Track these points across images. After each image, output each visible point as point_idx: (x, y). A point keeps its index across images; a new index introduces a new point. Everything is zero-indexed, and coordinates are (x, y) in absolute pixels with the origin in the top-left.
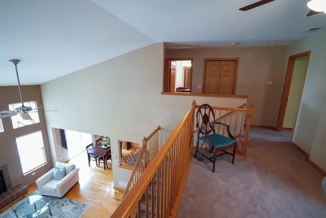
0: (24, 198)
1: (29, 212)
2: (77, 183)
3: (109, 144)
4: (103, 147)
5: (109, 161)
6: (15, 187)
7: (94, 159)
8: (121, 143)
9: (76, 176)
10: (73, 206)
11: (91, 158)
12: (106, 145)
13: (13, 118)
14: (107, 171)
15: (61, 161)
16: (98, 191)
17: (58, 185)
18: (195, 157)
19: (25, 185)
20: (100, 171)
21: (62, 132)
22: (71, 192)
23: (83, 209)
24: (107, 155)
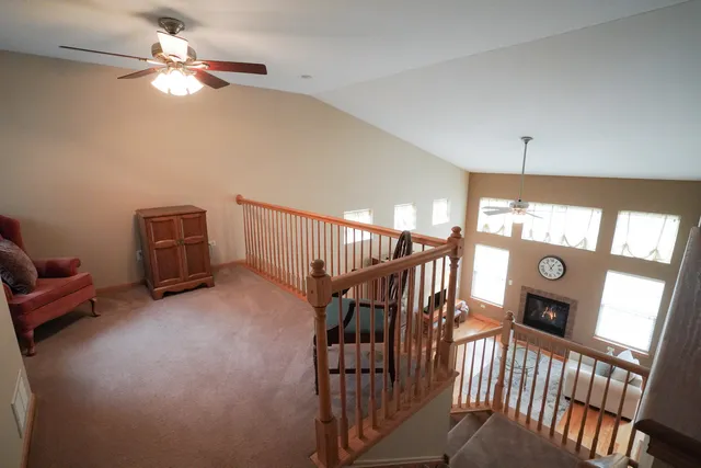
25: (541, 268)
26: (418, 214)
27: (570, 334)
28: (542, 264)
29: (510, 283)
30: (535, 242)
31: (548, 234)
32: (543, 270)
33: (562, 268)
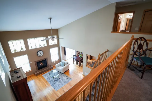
0: (52, 70)
1: (53, 75)
2: (69, 69)
3: (82, 56)
4: (80, 57)
5: (81, 63)
6: (50, 66)
7: (76, 61)
8: (88, 56)
9: (68, 66)
10: (67, 77)
11: (75, 61)
12: (81, 56)
13: (49, 40)
14: (80, 67)
15: (64, 60)
16: (76, 74)
17: (62, 69)
18: (128, 68)
19: (52, 66)
20: (78, 67)
21: (65, 48)
22: (66, 72)
23: (70, 80)
24: (81, 60)
25: (38, 55)
31: (36, 46)
33: (43, 52)
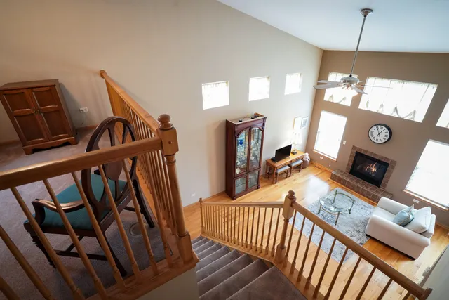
25: (370, 133)
26: (272, 86)
27: (385, 186)
28: (372, 130)
29: (345, 142)
30: (369, 111)
31: (382, 106)
32: (372, 135)
33: (388, 134)
